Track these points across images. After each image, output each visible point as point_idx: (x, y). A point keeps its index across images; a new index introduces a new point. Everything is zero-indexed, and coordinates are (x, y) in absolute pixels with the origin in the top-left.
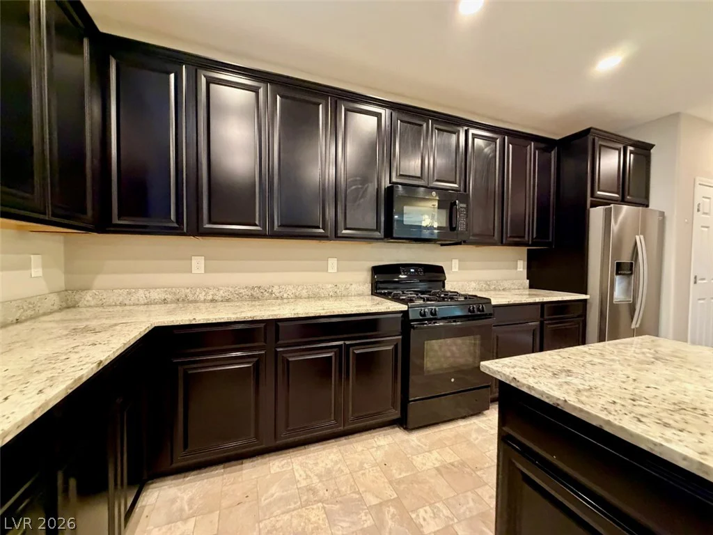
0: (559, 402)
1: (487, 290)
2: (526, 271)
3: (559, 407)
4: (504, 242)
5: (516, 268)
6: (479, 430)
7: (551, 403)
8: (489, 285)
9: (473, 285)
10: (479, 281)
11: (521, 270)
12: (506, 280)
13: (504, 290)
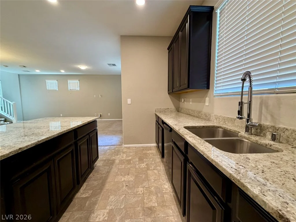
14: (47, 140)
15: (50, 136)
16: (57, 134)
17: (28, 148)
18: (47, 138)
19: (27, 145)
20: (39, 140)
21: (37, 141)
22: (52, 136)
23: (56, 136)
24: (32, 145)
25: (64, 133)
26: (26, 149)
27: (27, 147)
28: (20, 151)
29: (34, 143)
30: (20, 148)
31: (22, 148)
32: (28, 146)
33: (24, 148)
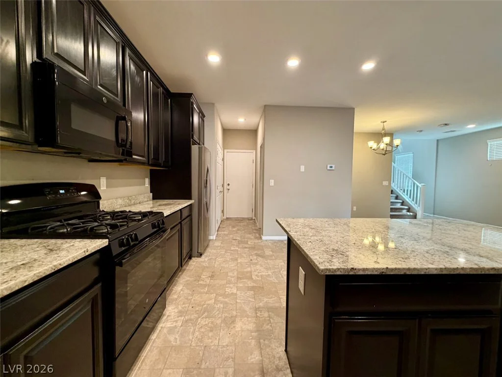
0: (383, 271)
1: (129, 205)
2: (149, 186)
3: (383, 274)
4: (150, 163)
5: (145, 185)
6: (171, 330)
7: (379, 273)
8: (130, 200)
9: (120, 201)
10: (124, 197)
11: (148, 185)
12: (141, 195)
13: (139, 203)
14: (408, 273)
15: (418, 266)
16: (436, 269)
17: (366, 274)
18: (409, 269)
19: (365, 267)
20: (389, 267)
21: (385, 267)
22: (422, 269)
23: (435, 272)
24: (374, 271)
25: (462, 272)
26: (361, 273)
27: (364, 270)
28: (351, 273)
29: (379, 269)
30: (353, 268)
31: (356, 269)
32: (367, 269)
33: (359, 270)
